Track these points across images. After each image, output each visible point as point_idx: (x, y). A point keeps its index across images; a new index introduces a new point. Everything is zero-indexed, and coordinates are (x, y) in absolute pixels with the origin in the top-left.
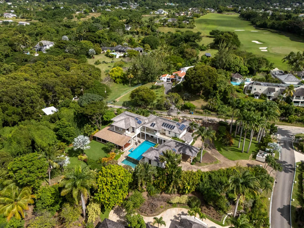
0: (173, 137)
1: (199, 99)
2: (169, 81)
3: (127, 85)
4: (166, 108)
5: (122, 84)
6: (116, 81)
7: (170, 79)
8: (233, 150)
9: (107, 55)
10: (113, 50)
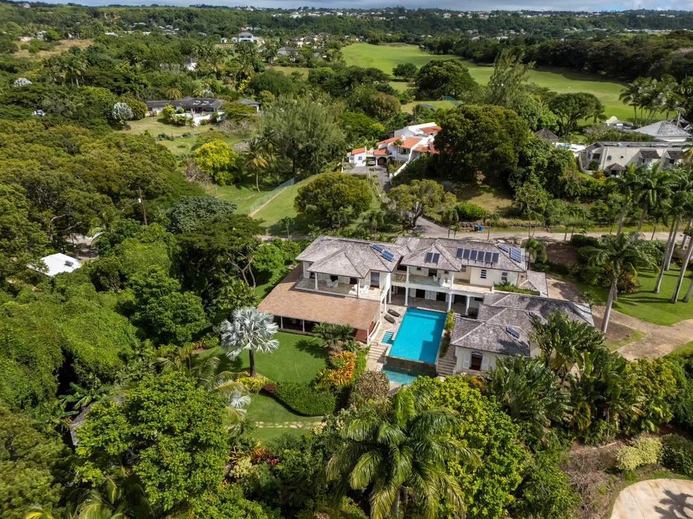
0: (495, 286)
1: (480, 194)
2: (373, 162)
3: (247, 187)
4: (401, 226)
5: (234, 186)
6: (217, 178)
7: (374, 159)
8: (644, 301)
9: (166, 120)
10: (178, 108)
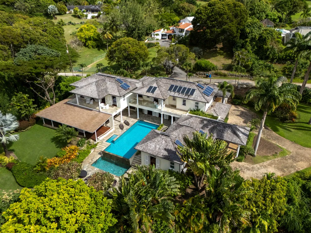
0: (191, 111)
1: (217, 56)
2: (165, 37)
3: (104, 50)
4: (165, 72)
5: (97, 49)
6: (87, 44)
7: (166, 35)
10: (83, 10)
